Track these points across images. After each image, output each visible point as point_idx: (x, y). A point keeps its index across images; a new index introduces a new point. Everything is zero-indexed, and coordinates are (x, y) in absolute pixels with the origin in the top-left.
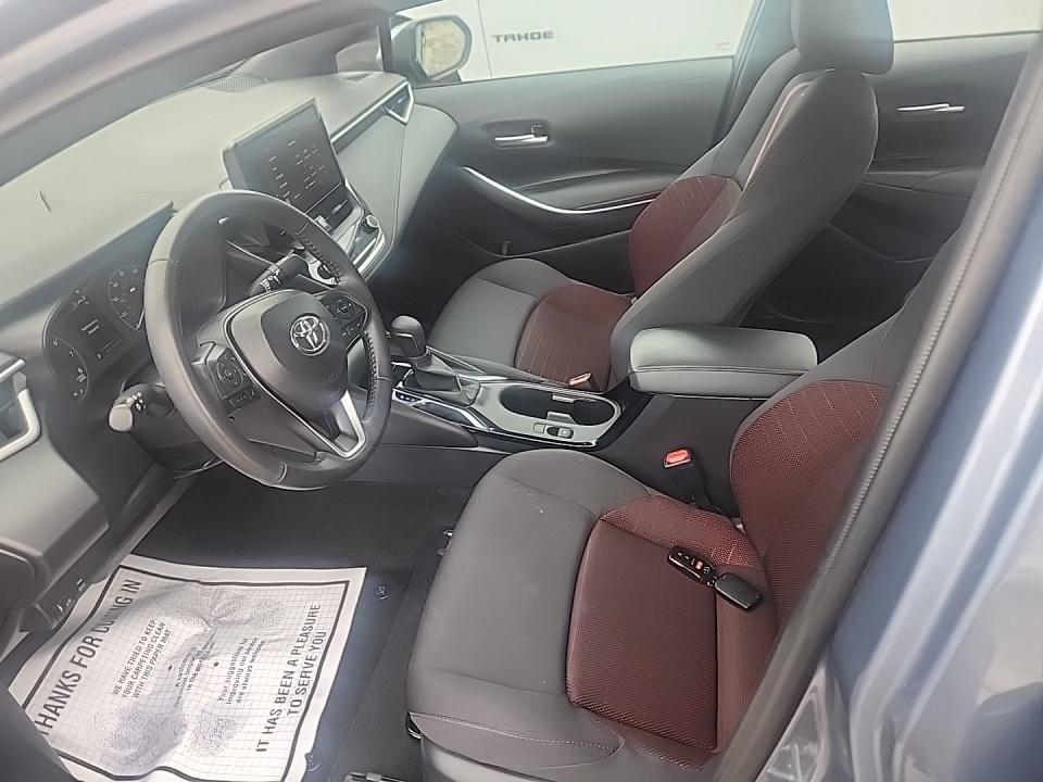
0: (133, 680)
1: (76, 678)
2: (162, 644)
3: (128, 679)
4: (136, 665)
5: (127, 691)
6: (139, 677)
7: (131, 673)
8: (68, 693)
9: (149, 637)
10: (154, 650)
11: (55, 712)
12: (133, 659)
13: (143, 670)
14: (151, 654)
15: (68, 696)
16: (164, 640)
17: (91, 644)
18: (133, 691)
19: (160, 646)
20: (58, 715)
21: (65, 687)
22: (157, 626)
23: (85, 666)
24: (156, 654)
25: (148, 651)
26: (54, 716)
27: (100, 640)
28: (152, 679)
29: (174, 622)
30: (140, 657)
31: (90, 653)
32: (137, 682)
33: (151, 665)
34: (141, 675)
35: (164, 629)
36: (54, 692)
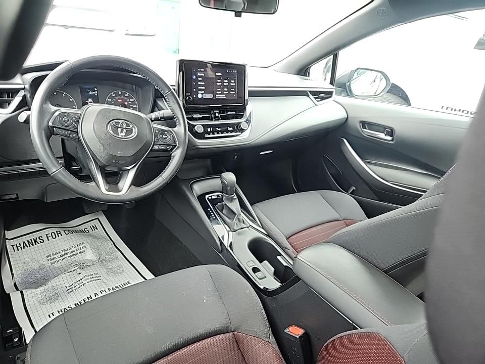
0: (57, 258)
1: (42, 241)
2: (79, 253)
3: (56, 256)
4: (63, 253)
5: (51, 260)
6: (60, 258)
7: (59, 255)
8: (34, 243)
9: (77, 247)
10: (74, 253)
11: (24, 246)
12: (65, 250)
13: (63, 257)
14: (71, 254)
15: (33, 245)
16: (80, 253)
17: (58, 234)
18: (53, 261)
19: (77, 254)
20: (24, 248)
21: (36, 241)
22: (83, 246)
23: (48, 240)
24: (73, 255)
25: (72, 252)
26: (23, 248)
27: (61, 235)
28: (63, 263)
29: (89, 249)
30: (67, 251)
31: (54, 237)
32: (57, 259)
33: (68, 258)
34: (61, 258)
35: (84, 249)
36: (31, 240)
